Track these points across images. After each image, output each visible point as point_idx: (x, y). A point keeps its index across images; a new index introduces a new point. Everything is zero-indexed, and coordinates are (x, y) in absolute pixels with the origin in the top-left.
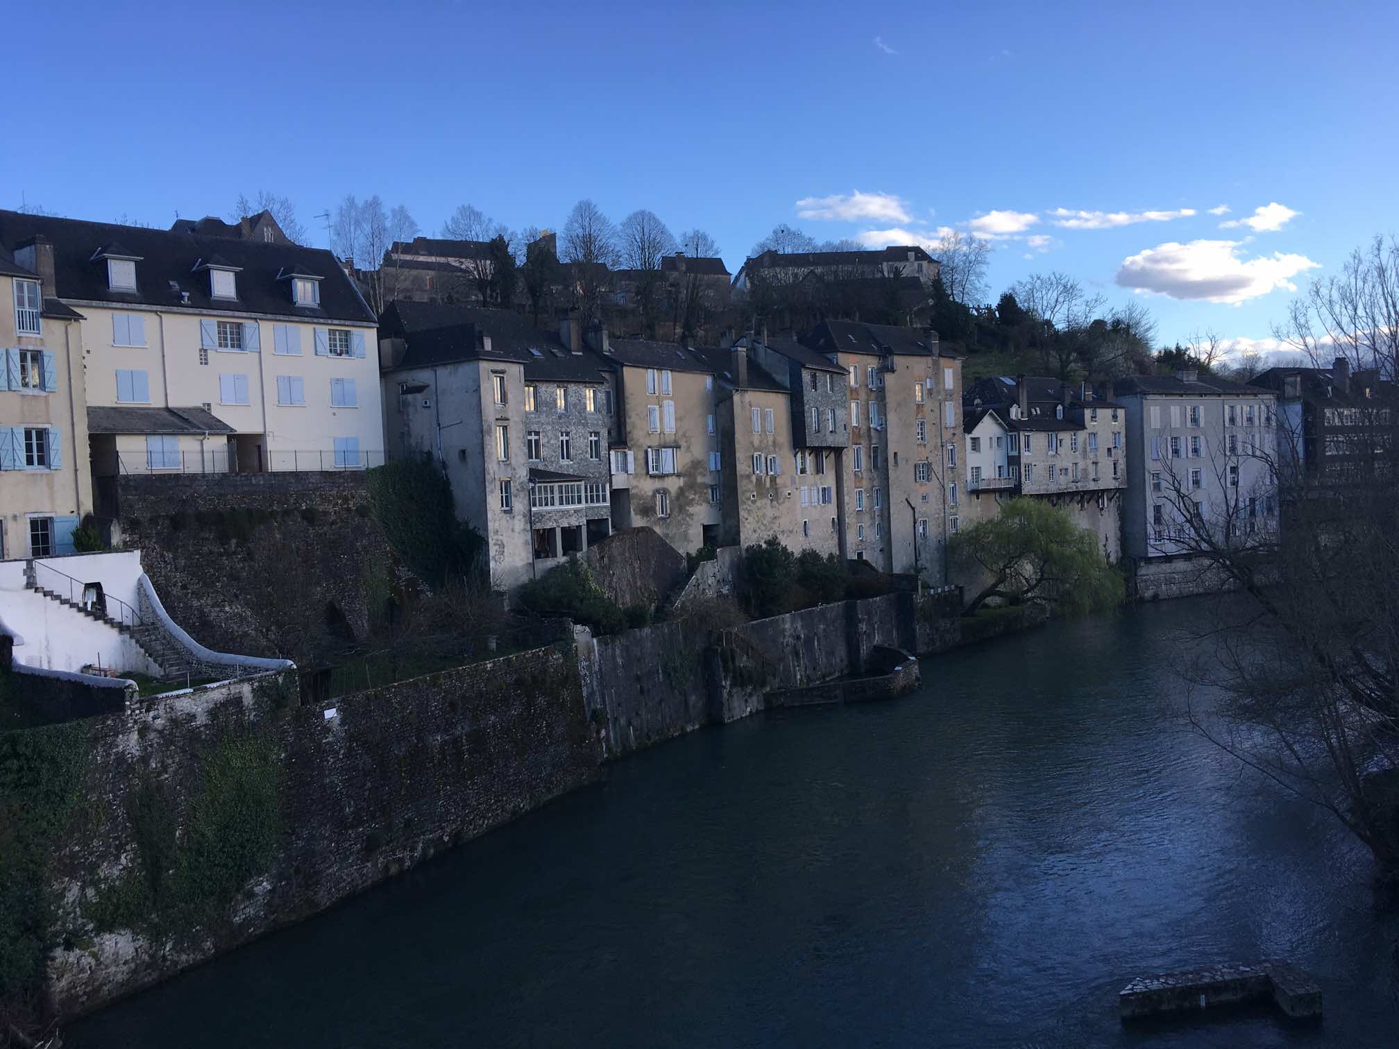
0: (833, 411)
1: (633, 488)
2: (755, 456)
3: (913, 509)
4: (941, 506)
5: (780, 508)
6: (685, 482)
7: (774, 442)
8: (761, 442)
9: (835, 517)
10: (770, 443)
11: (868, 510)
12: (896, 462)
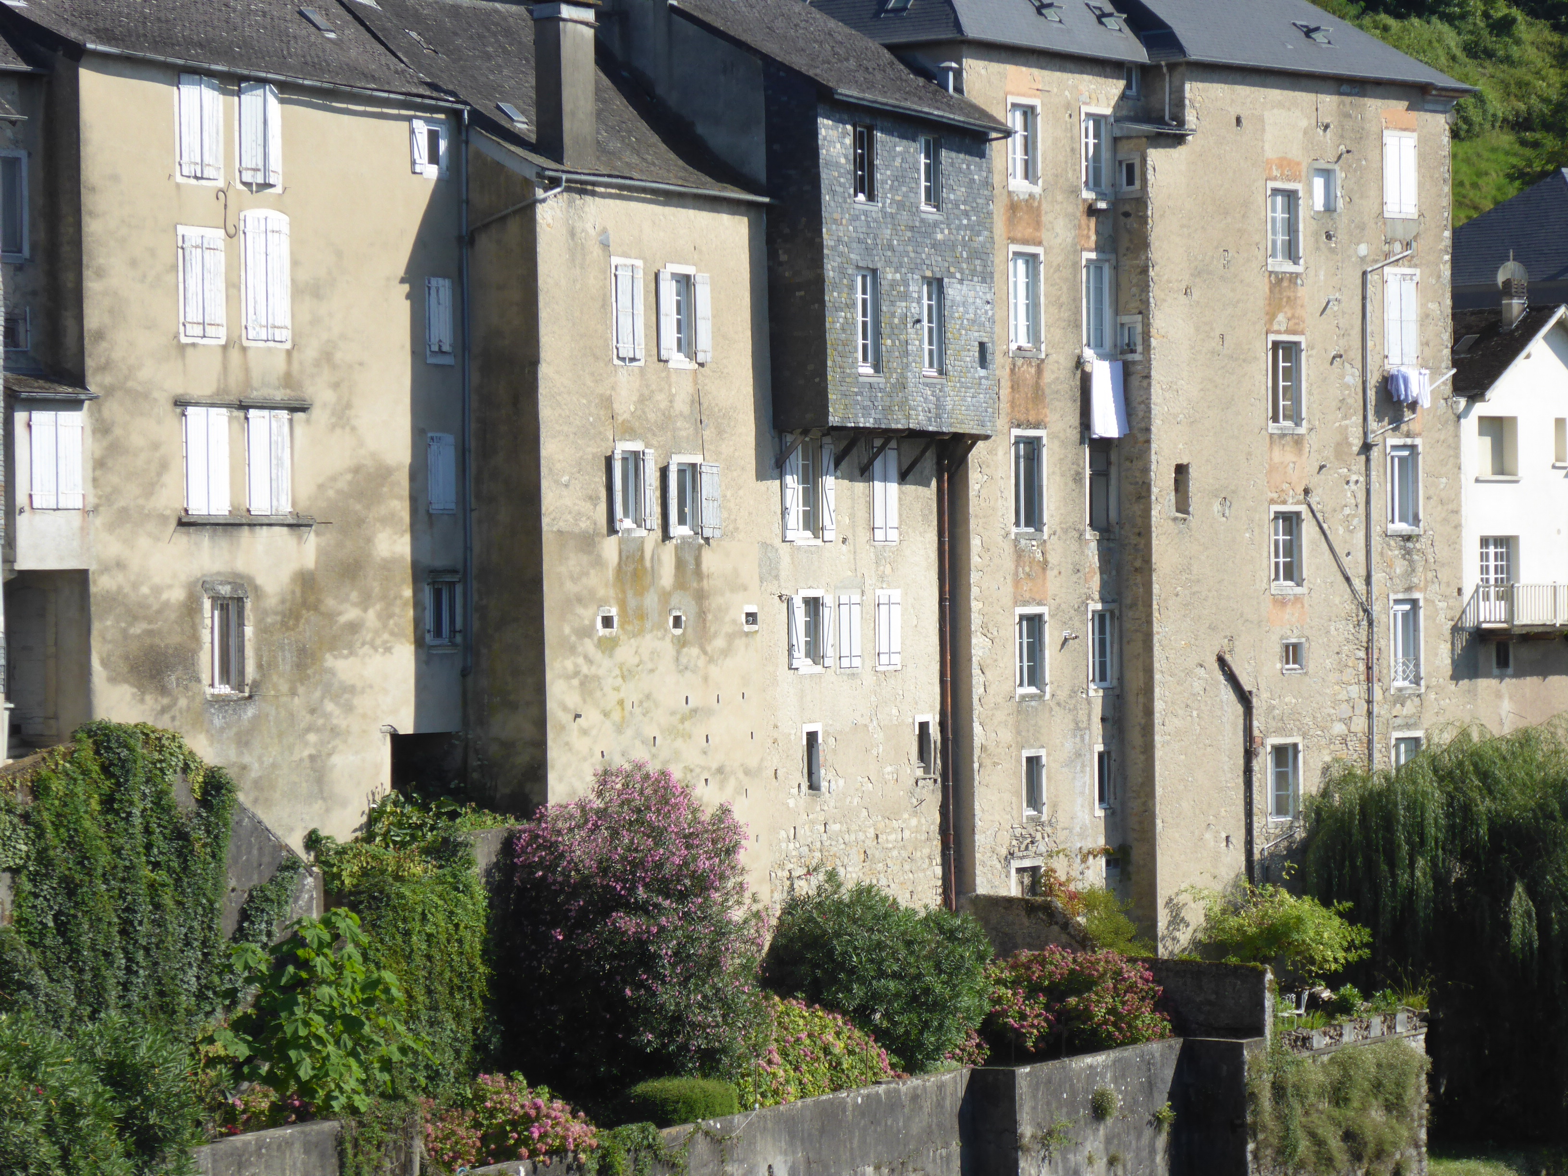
0: (937, 285)
1: (105, 569)
2: (618, 456)
3: (1245, 698)
4: (1356, 691)
5: (714, 671)
6: (322, 552)
7: (697, 401)
8: (642, 400)
9: (933, 719)
10: (681, 405)
11: (1062, 695)
12: (1183, 505)
